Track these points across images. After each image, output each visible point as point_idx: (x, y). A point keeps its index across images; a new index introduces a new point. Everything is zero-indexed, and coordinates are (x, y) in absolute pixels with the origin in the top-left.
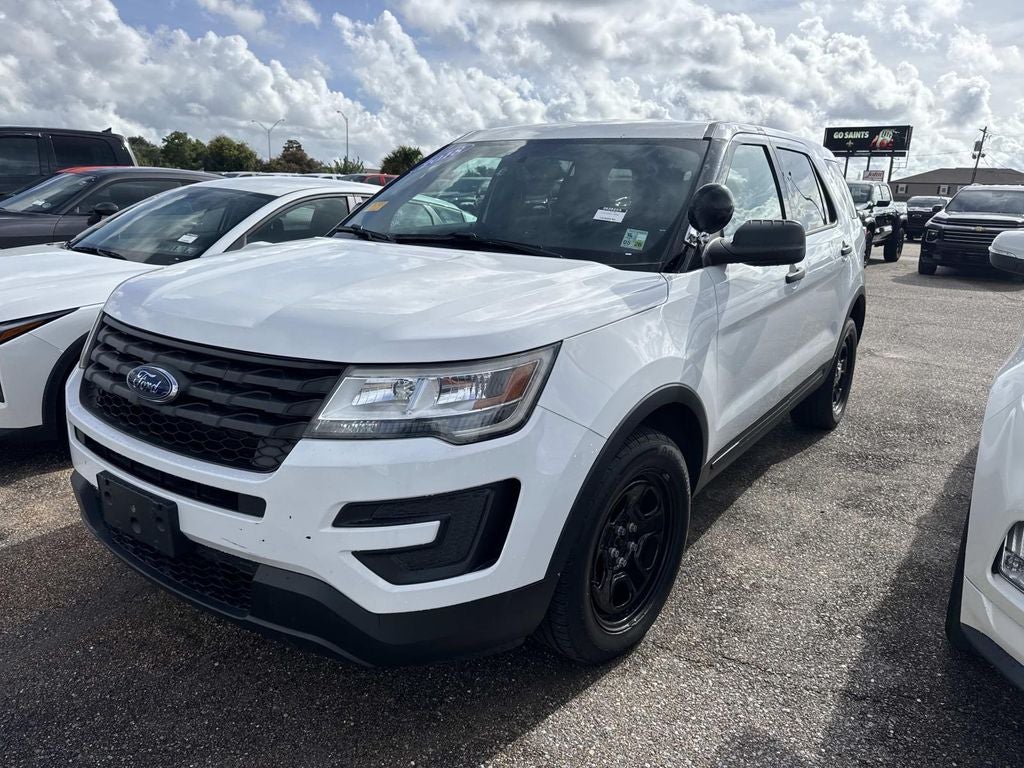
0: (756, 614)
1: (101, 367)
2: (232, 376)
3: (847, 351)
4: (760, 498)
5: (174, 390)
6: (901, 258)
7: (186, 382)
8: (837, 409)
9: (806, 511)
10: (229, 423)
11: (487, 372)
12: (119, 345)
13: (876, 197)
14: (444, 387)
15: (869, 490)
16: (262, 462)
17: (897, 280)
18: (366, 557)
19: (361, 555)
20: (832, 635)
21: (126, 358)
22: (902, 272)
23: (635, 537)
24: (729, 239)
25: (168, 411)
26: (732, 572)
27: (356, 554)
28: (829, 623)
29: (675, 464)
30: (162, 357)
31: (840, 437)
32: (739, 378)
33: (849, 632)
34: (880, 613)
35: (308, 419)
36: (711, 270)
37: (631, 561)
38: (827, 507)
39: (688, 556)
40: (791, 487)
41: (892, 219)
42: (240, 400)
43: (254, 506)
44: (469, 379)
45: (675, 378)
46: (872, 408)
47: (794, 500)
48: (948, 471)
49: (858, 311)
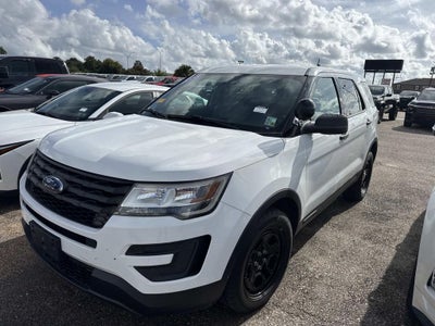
0: (320, 291)
1: (34, 173)
2: (86, 184)
3: (368, 166)
4: (326, 233)
5: (61, 189)
6: (397, 119)
7: (67, 185)
8: (363, 191)
9: (346, 239)
10: (83, 205)
11: (198, 186)
12: (42, 164)
13: (386, 92)
14: (178, 193)
15: (375, 231)
16: (96, 223)
17: (394, 129)
18: (140, 269)
19: (138, 268)
20: (354, 303)
21: (44, 171)
22: (396, 126)
23: (266, 256)
24: (313, 122)
25: (58, 197)
26: (311, 269)
27: (136, 268)
28: (354, 297)
29: (285, 223)
30: (58, 172)
31: (364, 204)
32: (317, 181)
33: (362, 302)
34: (376, 293)
35: (117, 205)
36: (305, 136)
37: (264, 267)
38: (356, 238)
39: (292, 261)
40: (341, 228)
41: (393, 102)
42: (88, 195)
43: (92, 243)
44: (190, 190)
45: (286, 186)
46: (379, 190)
47: (341, 234)
48: (412, 223)
49: (374, 148)
